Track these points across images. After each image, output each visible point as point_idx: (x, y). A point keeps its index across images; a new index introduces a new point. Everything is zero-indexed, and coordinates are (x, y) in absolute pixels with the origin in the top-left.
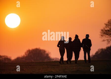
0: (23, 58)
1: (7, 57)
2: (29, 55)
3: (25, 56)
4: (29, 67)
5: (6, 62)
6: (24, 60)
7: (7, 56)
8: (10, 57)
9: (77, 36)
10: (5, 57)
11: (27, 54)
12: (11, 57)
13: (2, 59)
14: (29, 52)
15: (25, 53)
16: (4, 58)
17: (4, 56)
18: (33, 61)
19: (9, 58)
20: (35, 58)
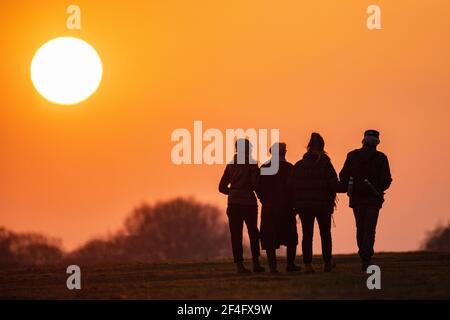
0: (117, 243)
1: (40, 242)
2: (142, 228)
3: (127, 234)
4: (142, 287)
5: (39, 262)
6: (120, 252)
7: (40, 237)
8: (54, 239)
9: (316, 142)
10: (34, 240)
11: (136, 224)
12: (60, 240)
13: (20, 249)
14: (142, 217)
15: (127, 221)
16: (27, 243)
17: (28, 237)
18: (162, 257)
19: (50, 243)
20: (173, 245)
